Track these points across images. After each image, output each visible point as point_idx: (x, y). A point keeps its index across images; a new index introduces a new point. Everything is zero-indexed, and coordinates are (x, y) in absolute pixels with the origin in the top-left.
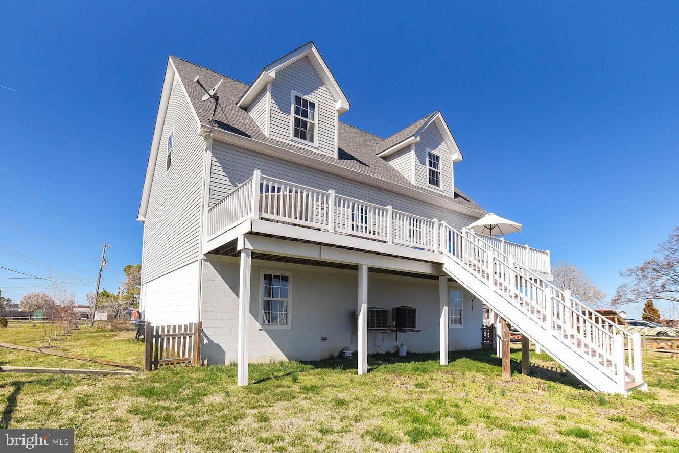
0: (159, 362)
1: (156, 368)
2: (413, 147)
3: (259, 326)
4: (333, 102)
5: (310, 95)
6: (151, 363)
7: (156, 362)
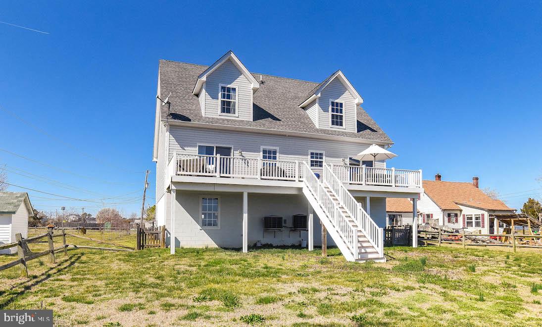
0: (144, 246)
1: (143, 249)
2: (317, 100)
3: (199, 227)
4: (250, 84)
5: (232, 84)
6: (140, 246)
7: (143, 246)
